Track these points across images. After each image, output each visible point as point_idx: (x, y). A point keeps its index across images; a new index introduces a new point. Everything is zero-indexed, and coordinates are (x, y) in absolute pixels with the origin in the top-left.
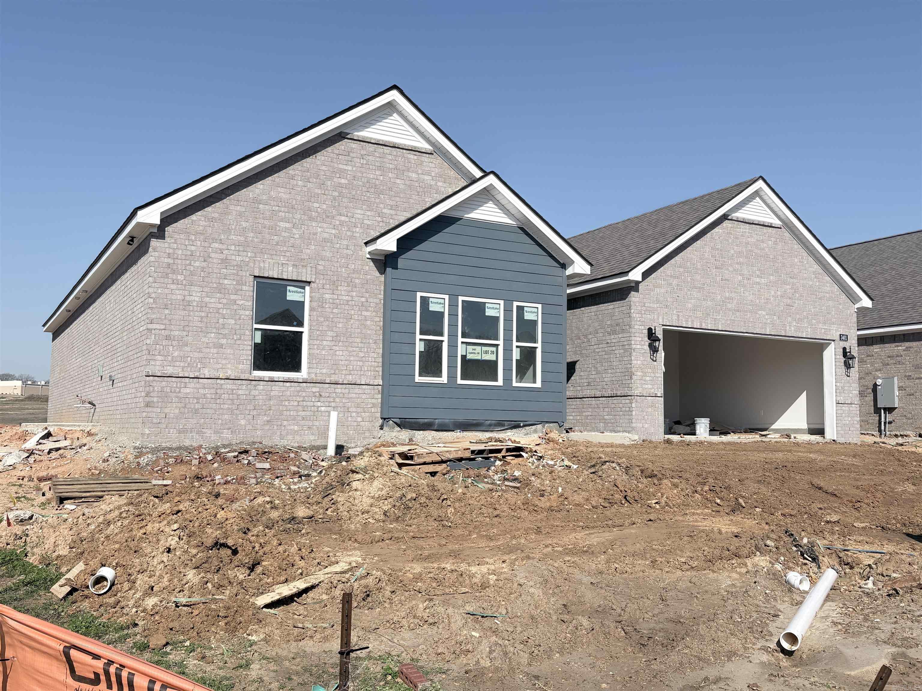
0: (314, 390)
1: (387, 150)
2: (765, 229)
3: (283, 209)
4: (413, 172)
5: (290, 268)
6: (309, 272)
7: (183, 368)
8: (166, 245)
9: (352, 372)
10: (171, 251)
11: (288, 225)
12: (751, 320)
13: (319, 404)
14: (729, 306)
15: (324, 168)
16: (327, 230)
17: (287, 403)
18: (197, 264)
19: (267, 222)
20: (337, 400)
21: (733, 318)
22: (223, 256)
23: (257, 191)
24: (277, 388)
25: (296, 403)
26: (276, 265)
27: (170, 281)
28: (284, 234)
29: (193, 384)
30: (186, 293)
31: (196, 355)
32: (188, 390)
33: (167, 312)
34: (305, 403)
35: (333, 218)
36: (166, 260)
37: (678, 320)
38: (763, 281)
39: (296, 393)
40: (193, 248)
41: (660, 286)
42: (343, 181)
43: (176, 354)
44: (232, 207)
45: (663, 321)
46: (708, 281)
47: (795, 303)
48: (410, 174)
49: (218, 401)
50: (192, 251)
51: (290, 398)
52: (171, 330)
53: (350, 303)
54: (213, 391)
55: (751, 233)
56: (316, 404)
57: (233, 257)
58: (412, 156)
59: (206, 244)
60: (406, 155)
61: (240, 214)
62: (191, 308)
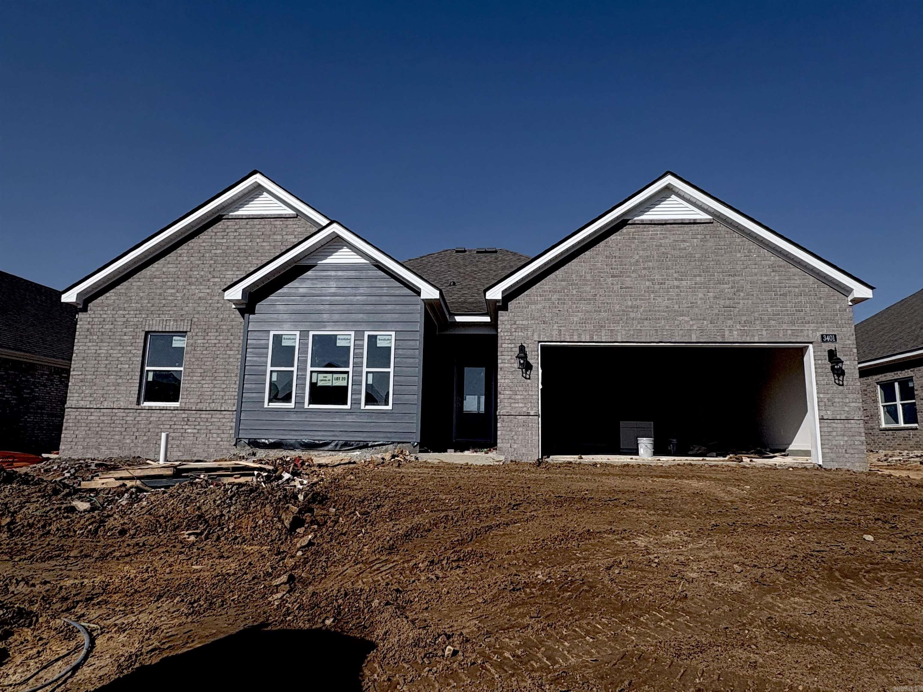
0: (184, 416)
1: (256, 222)
2: (686, 228)
3: (170, 280)
4: (278, 234)
5: (172, 323)
6: (186, 324)
7: (90, 401)
8: (88, 316)
9: (215, 401)
10: (91, 320)
11: (173, 291)
12: (667, 328)
13: (187, 427)
14: (632, 315)
15: (204, 244)
16: (202, 291)
17: (161, 427)
18: (107, 327)
19: (158, 291)
20: (201, 424)
21: (639, 328)
22: (125, 319)
23: (153, 269)
24: (155, 415)
25: (168, 427)
26: (161, 322)
27: (88, 340)
28: (170, 298)
29: (97, 413)
30: (98, 348)
31: (101, 392)
32: (93, 418)
33: (84, 362)
34: (176, 427)
35: (209, 280)
36: (87, 326)
37: (560, 335)
38: (684, 283)
39: (169, 419)
40: (105, 316)
41: (535, 303)
42: (218, 251)
43: (87, 392)
44: (134, 284)
45: (539, 337)
46: (602, 292)
47: (739, 303)
48: (275, 237)
49: (112, 425)
50: (104, 318)
51: (164, 423)
52: (86, 375)
53: (217, 345)
54: (109, 418)
55: (665, 234)
56: (184, 427)
57: (132, 319)
58: (278, 223)
59: (114, 312)
60: (273, 223)
61: (139, 288)
62: (100, 358)
